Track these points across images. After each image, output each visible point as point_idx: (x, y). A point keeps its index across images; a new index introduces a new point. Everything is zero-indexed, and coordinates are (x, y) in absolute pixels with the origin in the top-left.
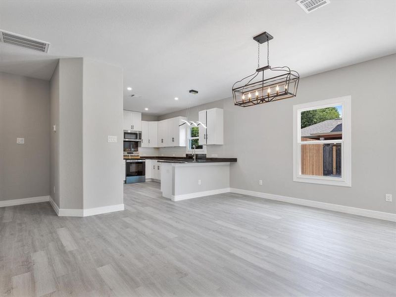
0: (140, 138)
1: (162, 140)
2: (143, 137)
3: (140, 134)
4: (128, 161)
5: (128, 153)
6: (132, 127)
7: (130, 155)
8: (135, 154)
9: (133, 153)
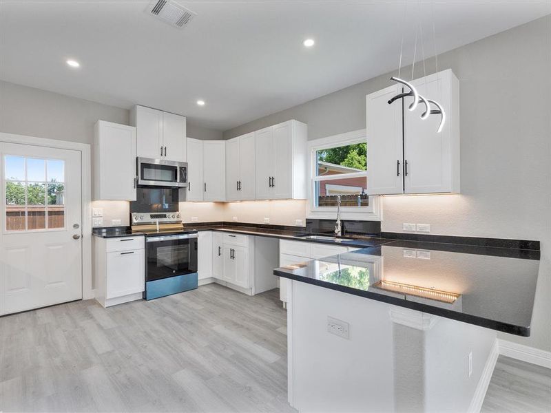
0: (184, 180)
1: (239, 183)
2: (190, 178)
3: (184, 170)
4: (150, 240)
5: (152, 217)
6: (163, 151)
7: (157, 220)
8: (170, 217)
9: (165, 216)
